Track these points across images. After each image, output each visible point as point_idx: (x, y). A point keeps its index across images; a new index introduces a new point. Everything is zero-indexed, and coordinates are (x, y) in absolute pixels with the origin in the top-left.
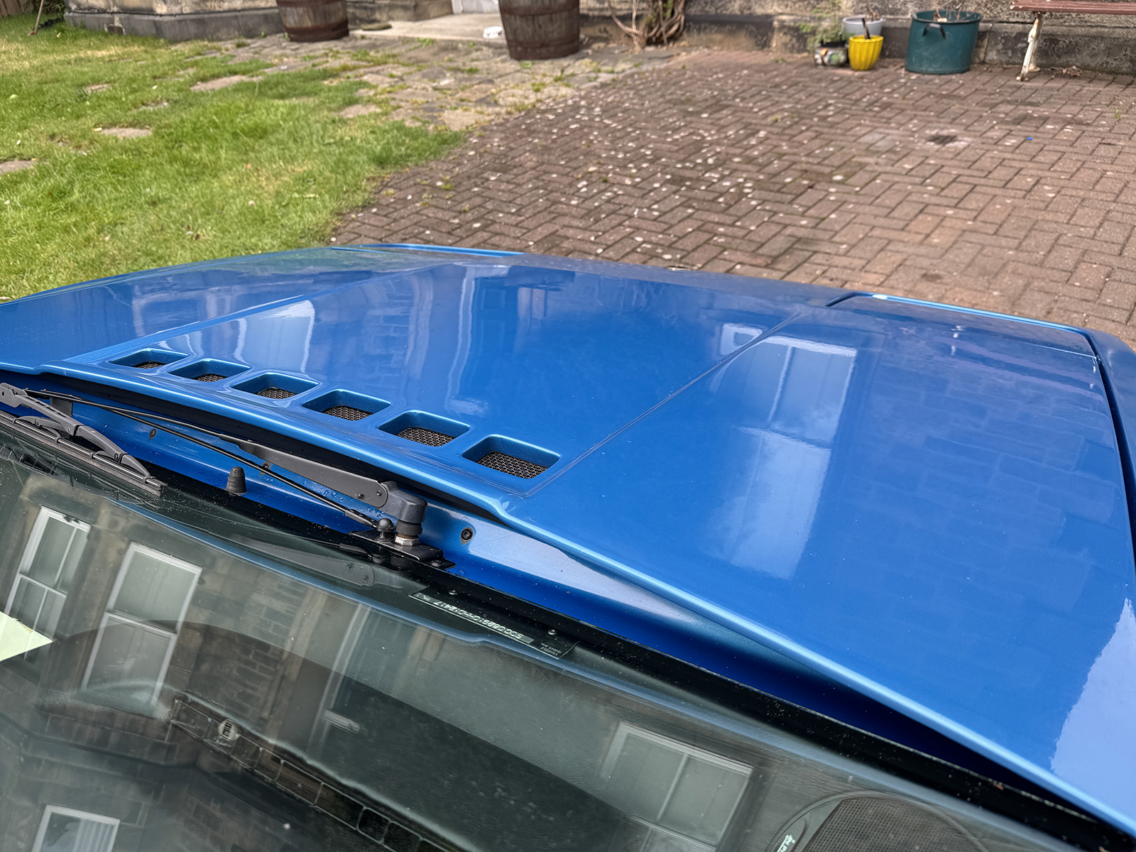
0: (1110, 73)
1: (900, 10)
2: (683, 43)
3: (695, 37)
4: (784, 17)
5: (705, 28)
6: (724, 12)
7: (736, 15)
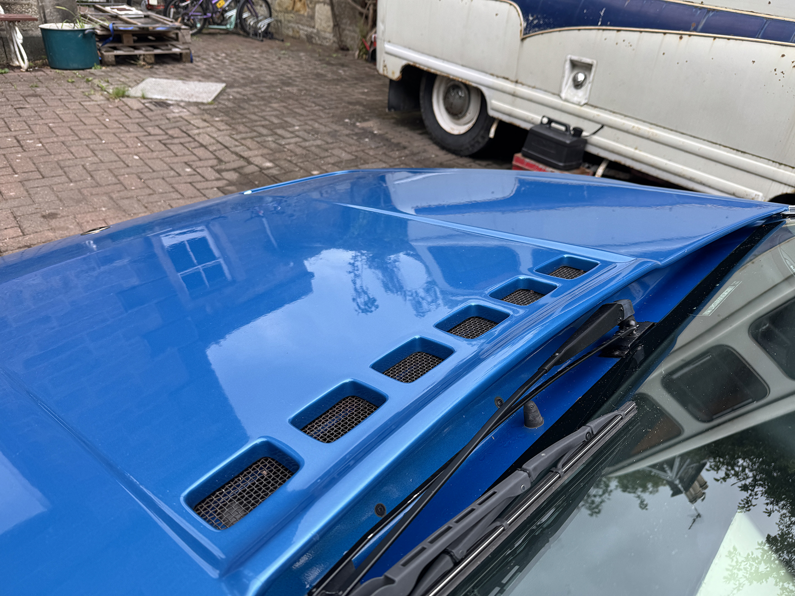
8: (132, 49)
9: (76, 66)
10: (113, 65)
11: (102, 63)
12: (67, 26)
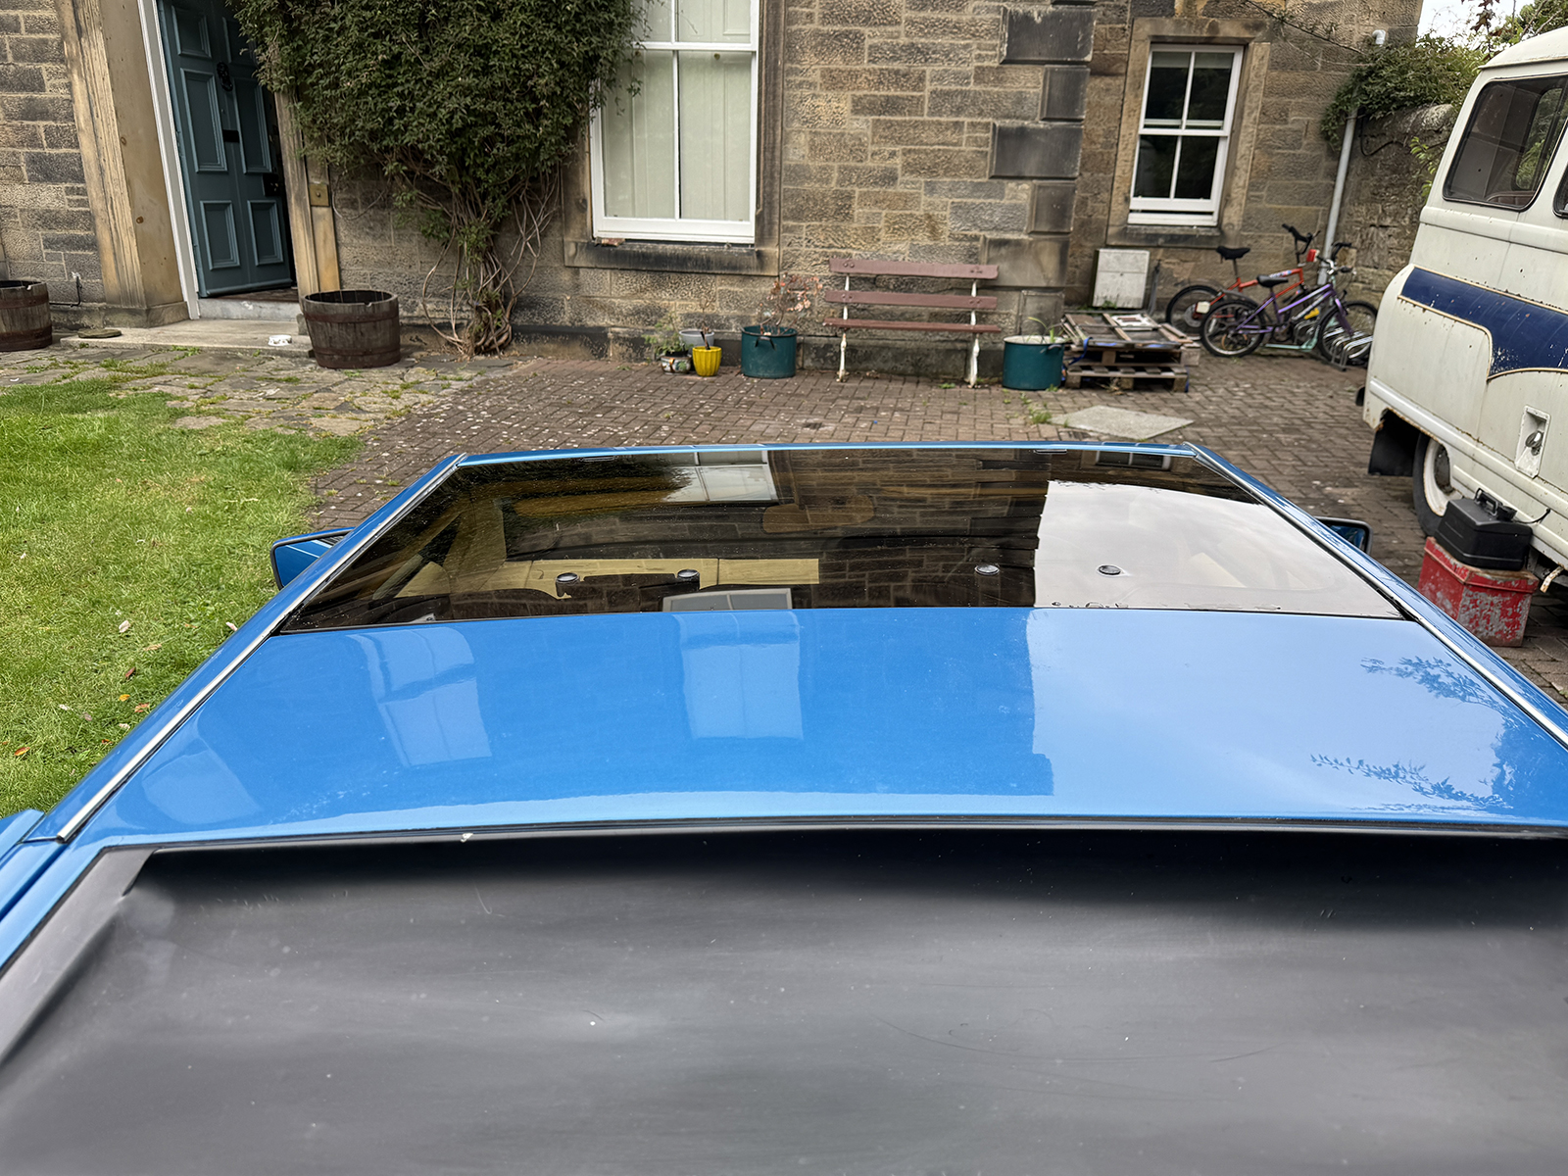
0: (900, 374)
1: (724, 325)
2: (514, 352)
3: (525, 347)
4: (617, 330)
5: (536, 338)
6: (554, 323)
7: (567, 326)
8: (1106, 370)
9: (1027, 386)
10: (1074, 388)
11: (1063, 385)
12: (1036, 339)
